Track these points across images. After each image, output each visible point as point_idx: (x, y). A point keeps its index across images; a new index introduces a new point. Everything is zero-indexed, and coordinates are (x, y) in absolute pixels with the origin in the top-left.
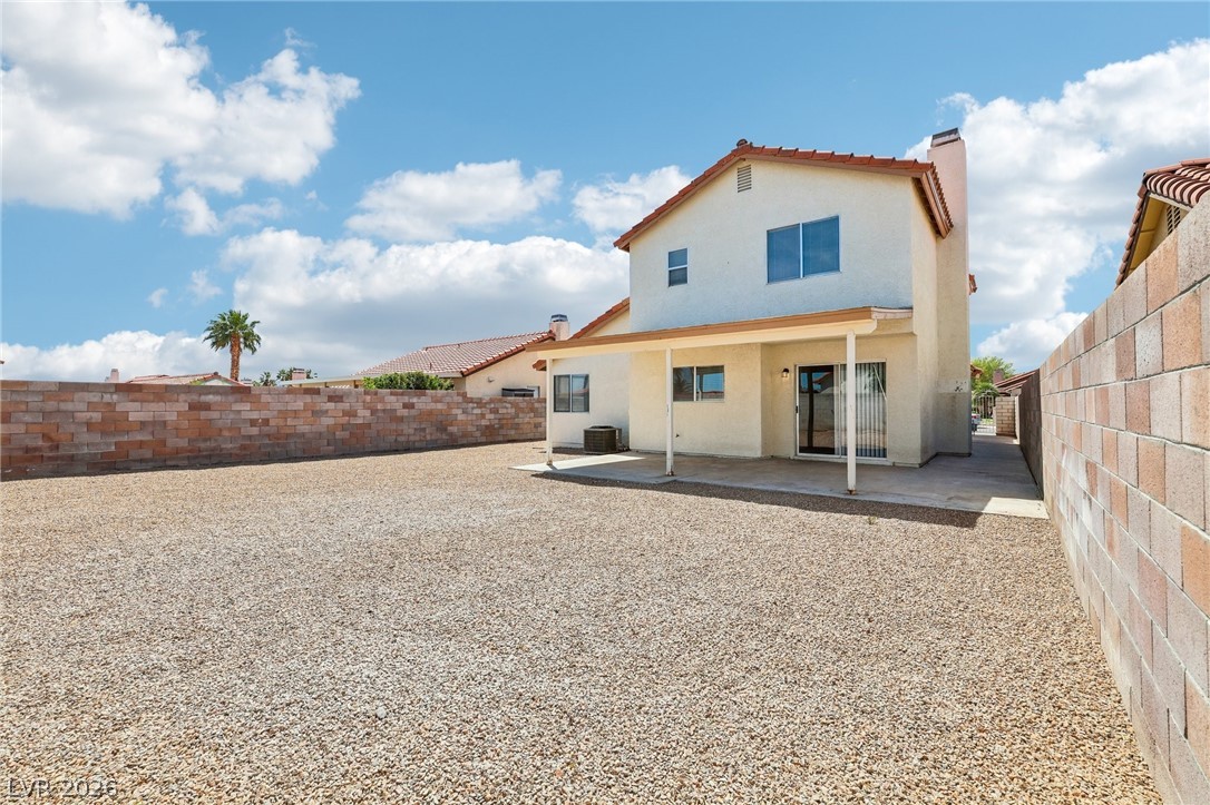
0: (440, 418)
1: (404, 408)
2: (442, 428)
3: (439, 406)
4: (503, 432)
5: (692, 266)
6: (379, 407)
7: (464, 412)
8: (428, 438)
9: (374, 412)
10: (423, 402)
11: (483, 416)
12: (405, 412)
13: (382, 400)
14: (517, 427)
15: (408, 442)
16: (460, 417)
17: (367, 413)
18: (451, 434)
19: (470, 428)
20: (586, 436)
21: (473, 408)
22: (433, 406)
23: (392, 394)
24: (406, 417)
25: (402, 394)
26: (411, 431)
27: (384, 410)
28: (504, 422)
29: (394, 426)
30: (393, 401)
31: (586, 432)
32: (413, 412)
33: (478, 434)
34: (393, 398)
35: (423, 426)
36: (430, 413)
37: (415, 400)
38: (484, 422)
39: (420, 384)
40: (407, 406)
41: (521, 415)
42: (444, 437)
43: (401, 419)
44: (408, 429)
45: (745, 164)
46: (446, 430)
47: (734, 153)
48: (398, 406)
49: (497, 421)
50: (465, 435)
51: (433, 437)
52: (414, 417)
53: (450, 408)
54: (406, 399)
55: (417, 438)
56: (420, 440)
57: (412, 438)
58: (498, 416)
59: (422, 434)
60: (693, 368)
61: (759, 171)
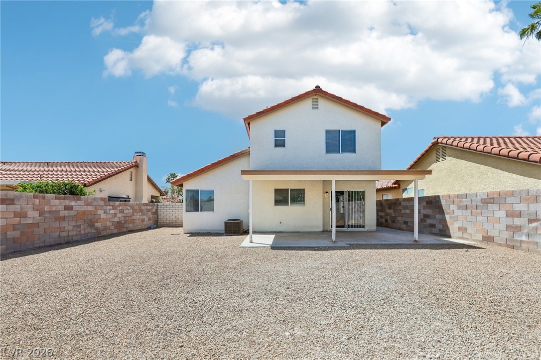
0: (90, 217)
1: (65, 210)
2: (91, 224)
3: (90, 208)
4: (126, 225)
5: (287, 139)
6: (46, 208)
7: (105, 213)
8: (82, 232)
9: (41, 213)
10: (78, 205)
11: (115, 215)
12: (66, 213)
13: (48, 203)
14: (133, 222)
15: (68, 236)
16: (103, 216)
17: (36, 214)
18: (97, 229)
19: (109, 224)
20: (225, 225)
21: (110, 210)
22: (85, 208)
23: (56, 198)
24: (67, 217)
25: (64, 199)
26: (71, 228)
27: (50, 212)
28: (127, 219)
29: (57, 224)
30: (57, 204)
31: (225, 223)
32: (73, 213)
33: (113, 228)
34: (57, 202)
35: (79, 224)
36: (84, 213)
37: (73, 203)
38: (116, 219)
39: (73, 191)
40: (68, 208)
41: (135, 214)
42: (93, 231)
43: (63, 218)
44: (68, 226)
45: (316, 97)
46: (94, 225)
47: (314, 91)
48: (61, 208)
49: (123, 218)
50: (105, 229)
51: (86, 232)
52: (73, 217)
53: (96, 209)
54: (67, 202)
55: (75, 233)
56: (77, 235)
57: (71, 233)
58: (124, 215)
59: (79, 230)
60: (288, 189)
61: (322, 103)
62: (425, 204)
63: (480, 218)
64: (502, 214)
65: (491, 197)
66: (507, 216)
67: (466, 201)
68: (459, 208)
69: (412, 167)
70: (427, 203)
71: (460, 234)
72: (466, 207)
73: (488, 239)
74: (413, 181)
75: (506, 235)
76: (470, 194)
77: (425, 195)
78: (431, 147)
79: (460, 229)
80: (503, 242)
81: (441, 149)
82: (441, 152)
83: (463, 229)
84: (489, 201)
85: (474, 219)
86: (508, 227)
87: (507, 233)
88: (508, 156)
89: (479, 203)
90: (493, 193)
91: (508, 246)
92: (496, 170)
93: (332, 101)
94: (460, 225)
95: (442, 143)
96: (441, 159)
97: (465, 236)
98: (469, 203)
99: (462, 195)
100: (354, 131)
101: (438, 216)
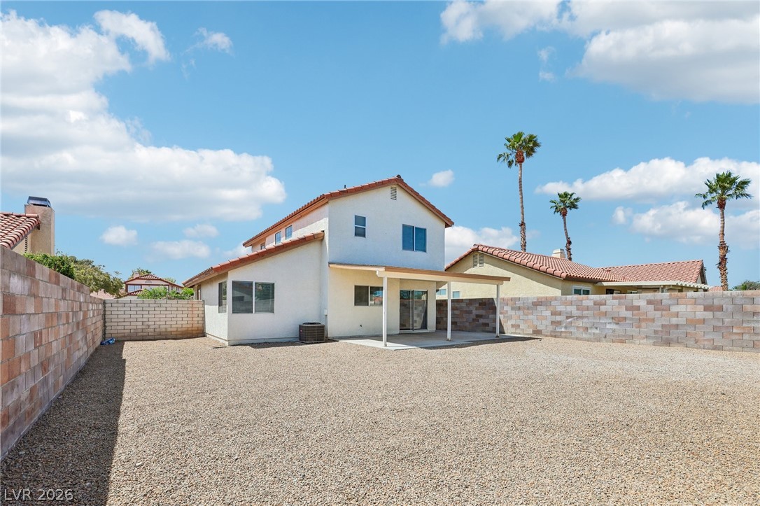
4: (95, 339)
5: (368, 227)
14: (97, 332)
19: (90, 336)
21: (91, 310)
23: (77, 288)
33: (91, 343)
38: (92, 328)
41: (97, 318)
42: (86, 349)
45: (394, 186)
46: (87, 338)
47: (395, 180)
49: (94, 326)
58: (94, 320)
60: (368, 287)
61: (400, 193)
62: (477, 305)
63: (530, 317)
64: (548, 313)
65: (540, 300)
66: (552, 315)
67: (518, 304)
68: (513, 309)
69: (448, 269)
70: (480, 304)
71: (513, 330)
72: (519, 308)
73: (538, 332)
74: (446, 282)
75: (551, 328)
76: (522, 298)
77: (461, 298)
78: (470, 253)
79: (513, 326)
80: (549, 334)
81: (478, 256)
82: (478, 258)
83: (516, 326)
84: (538, 303)
85: (526, 317)
86: (552, 323)
87: (551, 326)
88: (539, 270)
89: (531, 305)
90: (542, 298)
91: (552, 336)
92: (527, 279)
93: (410, 194)
94: (514, 323)
95: (482, 251)
96: (478, 265)
97: (517, 331)
98: (522, 305)
99: (515, 298)
100: (425, 230)
101: (491, 316)
